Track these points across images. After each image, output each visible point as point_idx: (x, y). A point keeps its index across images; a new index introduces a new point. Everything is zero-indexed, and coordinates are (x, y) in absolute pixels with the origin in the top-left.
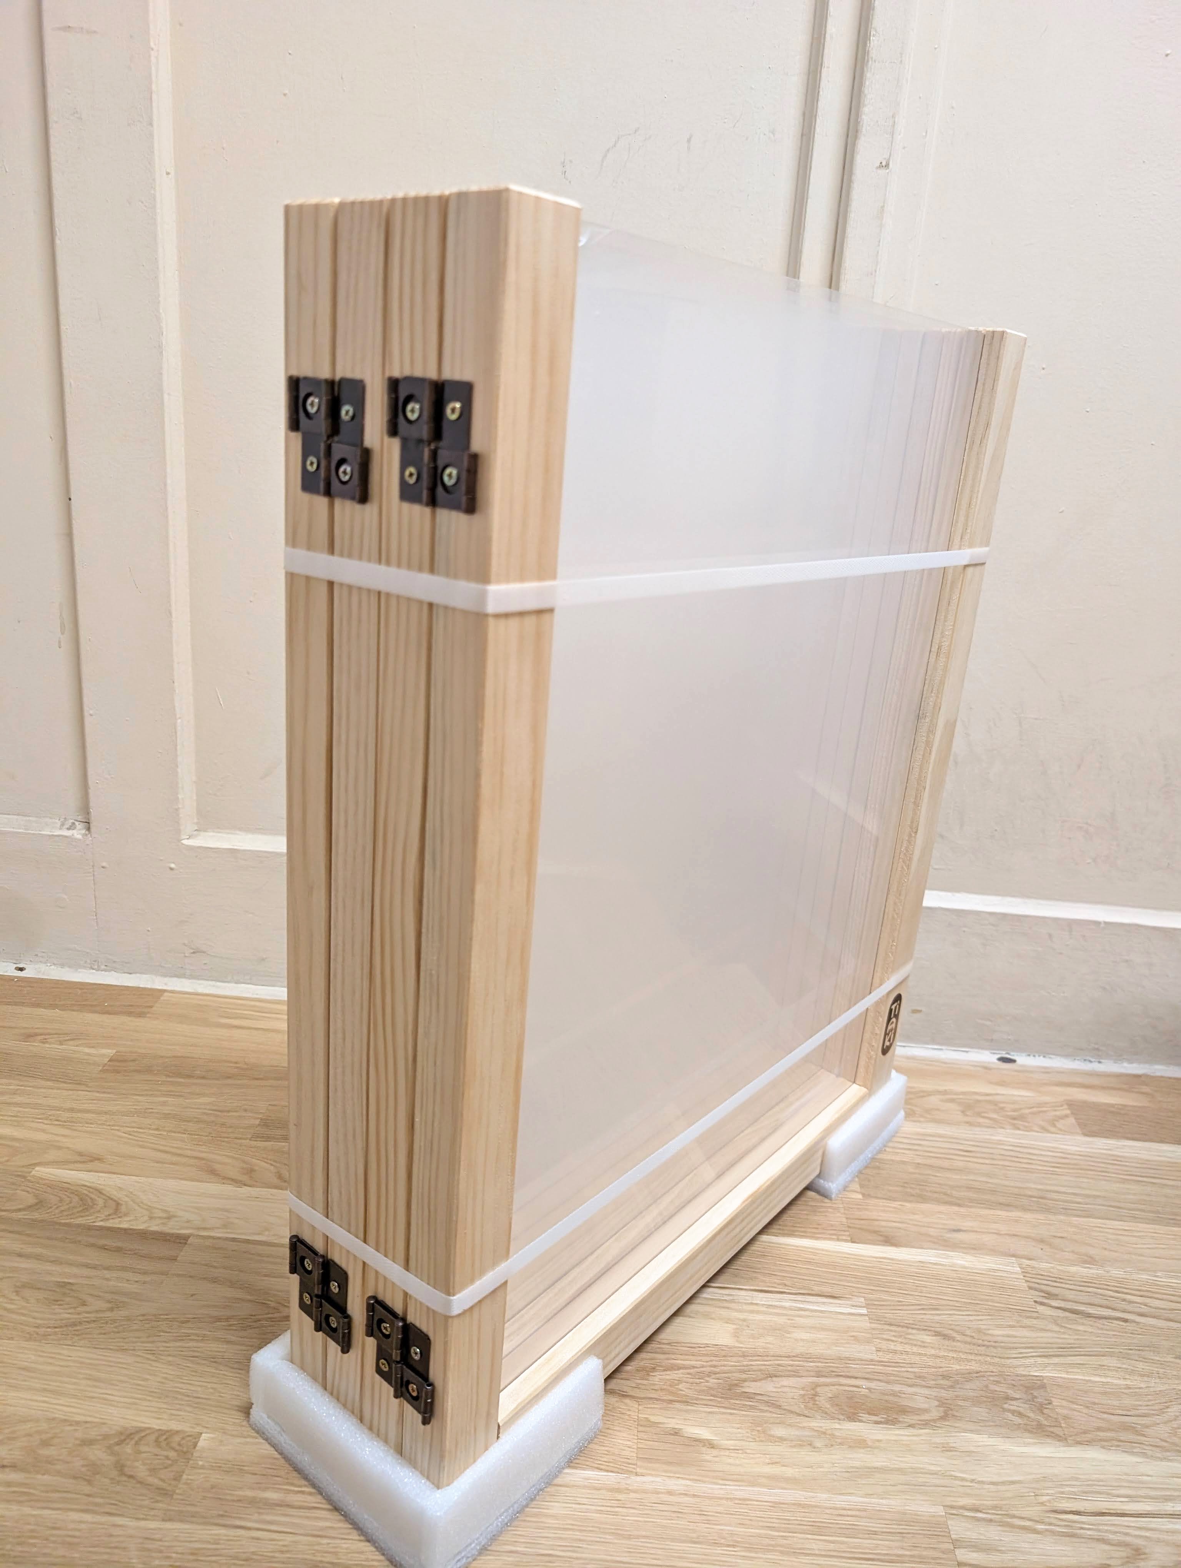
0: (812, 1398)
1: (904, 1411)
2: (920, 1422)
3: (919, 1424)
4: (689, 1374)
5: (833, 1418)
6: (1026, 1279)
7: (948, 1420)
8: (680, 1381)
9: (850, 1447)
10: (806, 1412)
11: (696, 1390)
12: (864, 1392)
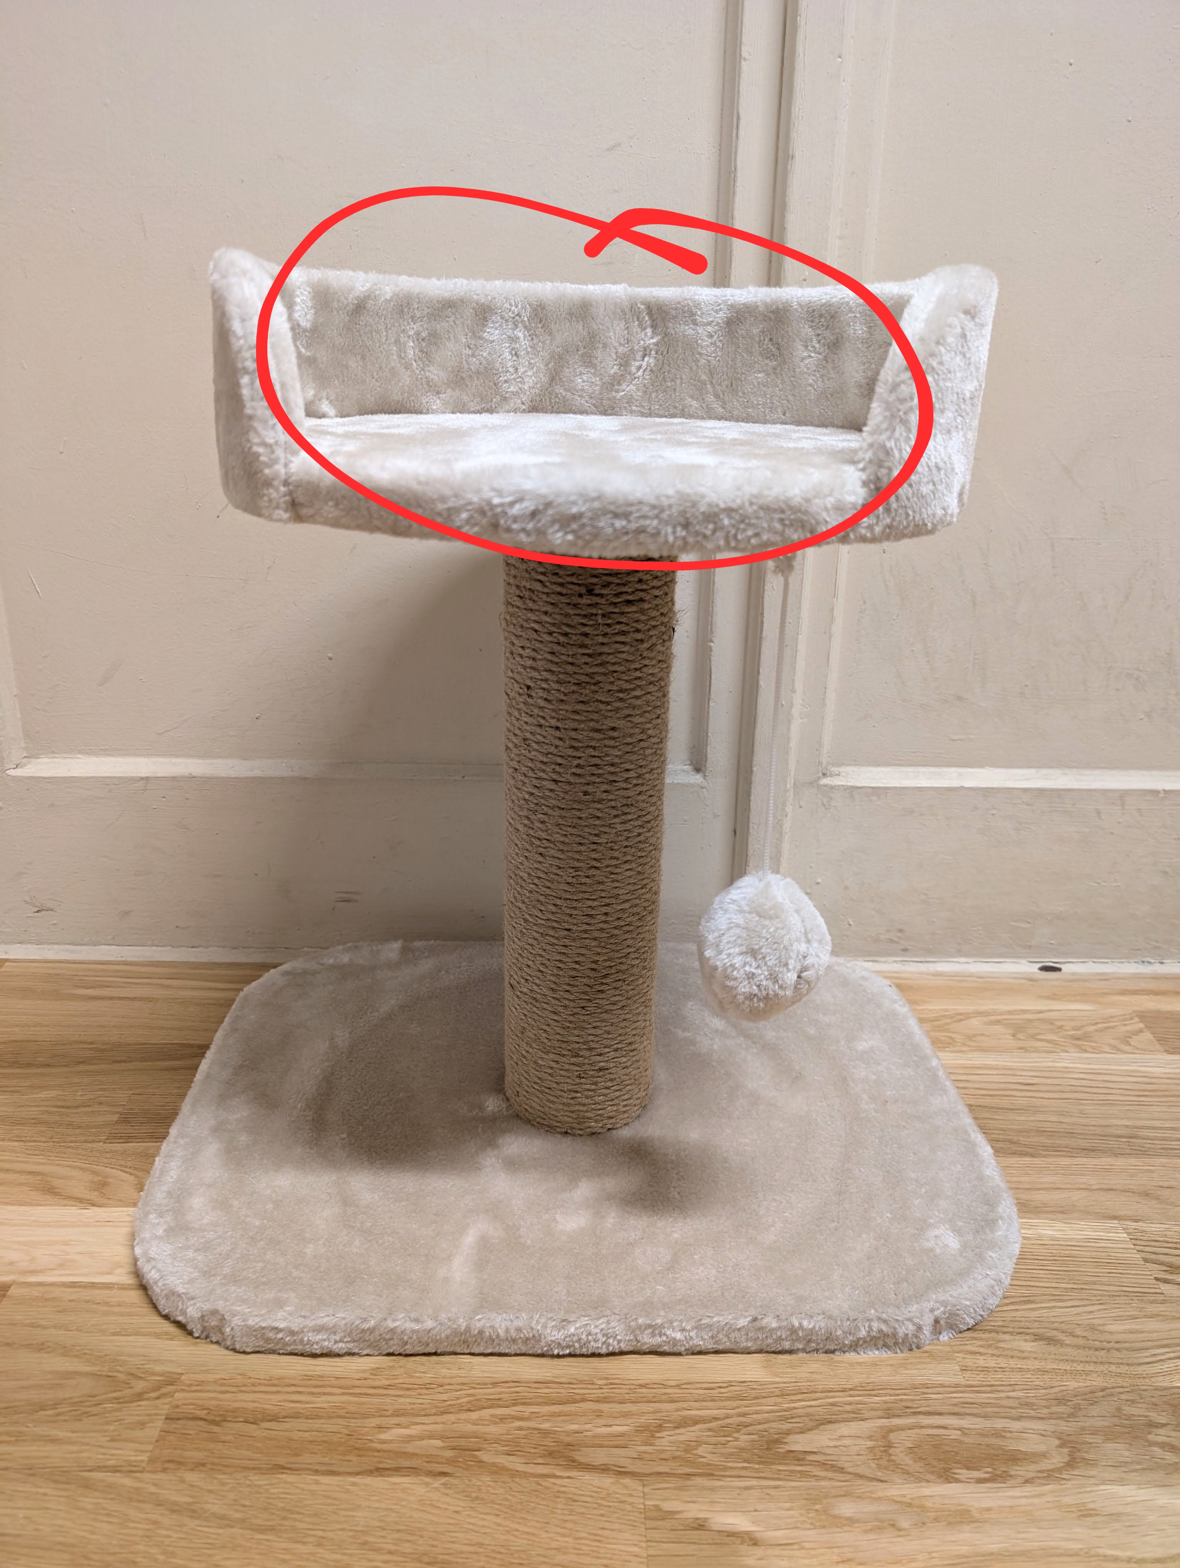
0: (885, 1451)
1: (1015, 1458)
2: (1040, 1475)
3: (1038, 1478)
4: (710, 1430)
5: (919, 1480)
6: (1138, 1248)
7: (1078, 1468)
8: (699, 1443)
9: (950, 1523)
10: (879, 1474)
11: (722, 1455)
12: (955, 1435)
